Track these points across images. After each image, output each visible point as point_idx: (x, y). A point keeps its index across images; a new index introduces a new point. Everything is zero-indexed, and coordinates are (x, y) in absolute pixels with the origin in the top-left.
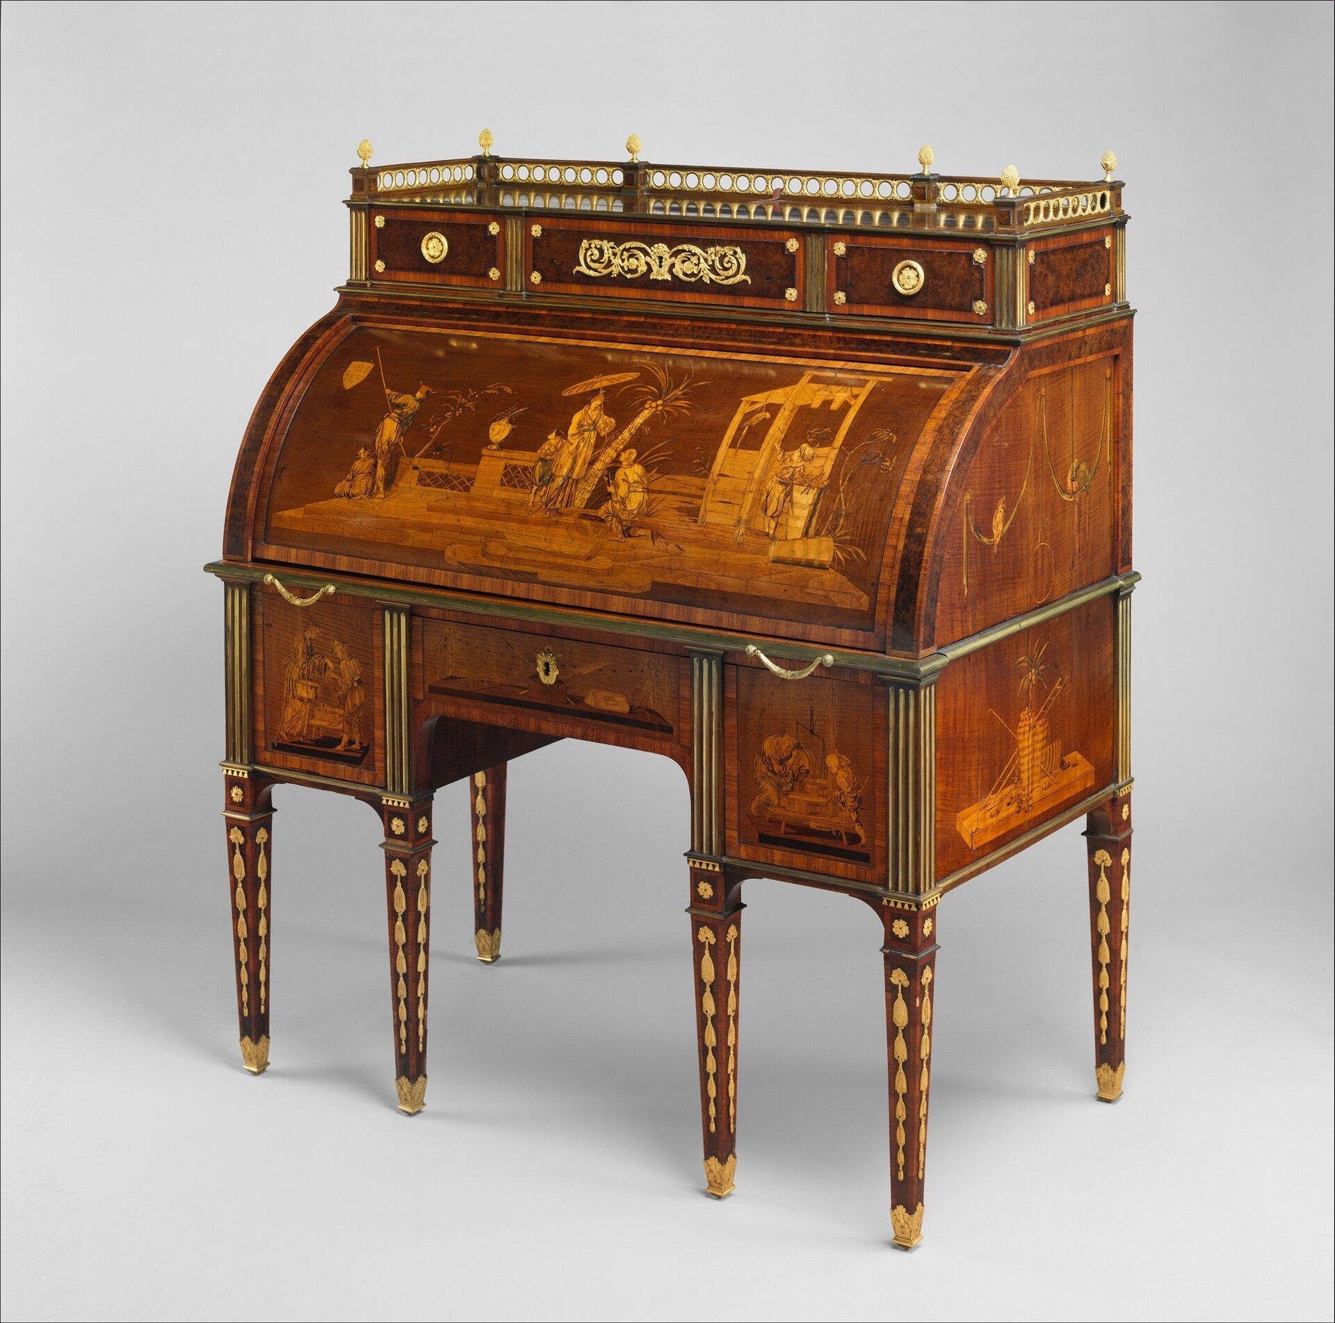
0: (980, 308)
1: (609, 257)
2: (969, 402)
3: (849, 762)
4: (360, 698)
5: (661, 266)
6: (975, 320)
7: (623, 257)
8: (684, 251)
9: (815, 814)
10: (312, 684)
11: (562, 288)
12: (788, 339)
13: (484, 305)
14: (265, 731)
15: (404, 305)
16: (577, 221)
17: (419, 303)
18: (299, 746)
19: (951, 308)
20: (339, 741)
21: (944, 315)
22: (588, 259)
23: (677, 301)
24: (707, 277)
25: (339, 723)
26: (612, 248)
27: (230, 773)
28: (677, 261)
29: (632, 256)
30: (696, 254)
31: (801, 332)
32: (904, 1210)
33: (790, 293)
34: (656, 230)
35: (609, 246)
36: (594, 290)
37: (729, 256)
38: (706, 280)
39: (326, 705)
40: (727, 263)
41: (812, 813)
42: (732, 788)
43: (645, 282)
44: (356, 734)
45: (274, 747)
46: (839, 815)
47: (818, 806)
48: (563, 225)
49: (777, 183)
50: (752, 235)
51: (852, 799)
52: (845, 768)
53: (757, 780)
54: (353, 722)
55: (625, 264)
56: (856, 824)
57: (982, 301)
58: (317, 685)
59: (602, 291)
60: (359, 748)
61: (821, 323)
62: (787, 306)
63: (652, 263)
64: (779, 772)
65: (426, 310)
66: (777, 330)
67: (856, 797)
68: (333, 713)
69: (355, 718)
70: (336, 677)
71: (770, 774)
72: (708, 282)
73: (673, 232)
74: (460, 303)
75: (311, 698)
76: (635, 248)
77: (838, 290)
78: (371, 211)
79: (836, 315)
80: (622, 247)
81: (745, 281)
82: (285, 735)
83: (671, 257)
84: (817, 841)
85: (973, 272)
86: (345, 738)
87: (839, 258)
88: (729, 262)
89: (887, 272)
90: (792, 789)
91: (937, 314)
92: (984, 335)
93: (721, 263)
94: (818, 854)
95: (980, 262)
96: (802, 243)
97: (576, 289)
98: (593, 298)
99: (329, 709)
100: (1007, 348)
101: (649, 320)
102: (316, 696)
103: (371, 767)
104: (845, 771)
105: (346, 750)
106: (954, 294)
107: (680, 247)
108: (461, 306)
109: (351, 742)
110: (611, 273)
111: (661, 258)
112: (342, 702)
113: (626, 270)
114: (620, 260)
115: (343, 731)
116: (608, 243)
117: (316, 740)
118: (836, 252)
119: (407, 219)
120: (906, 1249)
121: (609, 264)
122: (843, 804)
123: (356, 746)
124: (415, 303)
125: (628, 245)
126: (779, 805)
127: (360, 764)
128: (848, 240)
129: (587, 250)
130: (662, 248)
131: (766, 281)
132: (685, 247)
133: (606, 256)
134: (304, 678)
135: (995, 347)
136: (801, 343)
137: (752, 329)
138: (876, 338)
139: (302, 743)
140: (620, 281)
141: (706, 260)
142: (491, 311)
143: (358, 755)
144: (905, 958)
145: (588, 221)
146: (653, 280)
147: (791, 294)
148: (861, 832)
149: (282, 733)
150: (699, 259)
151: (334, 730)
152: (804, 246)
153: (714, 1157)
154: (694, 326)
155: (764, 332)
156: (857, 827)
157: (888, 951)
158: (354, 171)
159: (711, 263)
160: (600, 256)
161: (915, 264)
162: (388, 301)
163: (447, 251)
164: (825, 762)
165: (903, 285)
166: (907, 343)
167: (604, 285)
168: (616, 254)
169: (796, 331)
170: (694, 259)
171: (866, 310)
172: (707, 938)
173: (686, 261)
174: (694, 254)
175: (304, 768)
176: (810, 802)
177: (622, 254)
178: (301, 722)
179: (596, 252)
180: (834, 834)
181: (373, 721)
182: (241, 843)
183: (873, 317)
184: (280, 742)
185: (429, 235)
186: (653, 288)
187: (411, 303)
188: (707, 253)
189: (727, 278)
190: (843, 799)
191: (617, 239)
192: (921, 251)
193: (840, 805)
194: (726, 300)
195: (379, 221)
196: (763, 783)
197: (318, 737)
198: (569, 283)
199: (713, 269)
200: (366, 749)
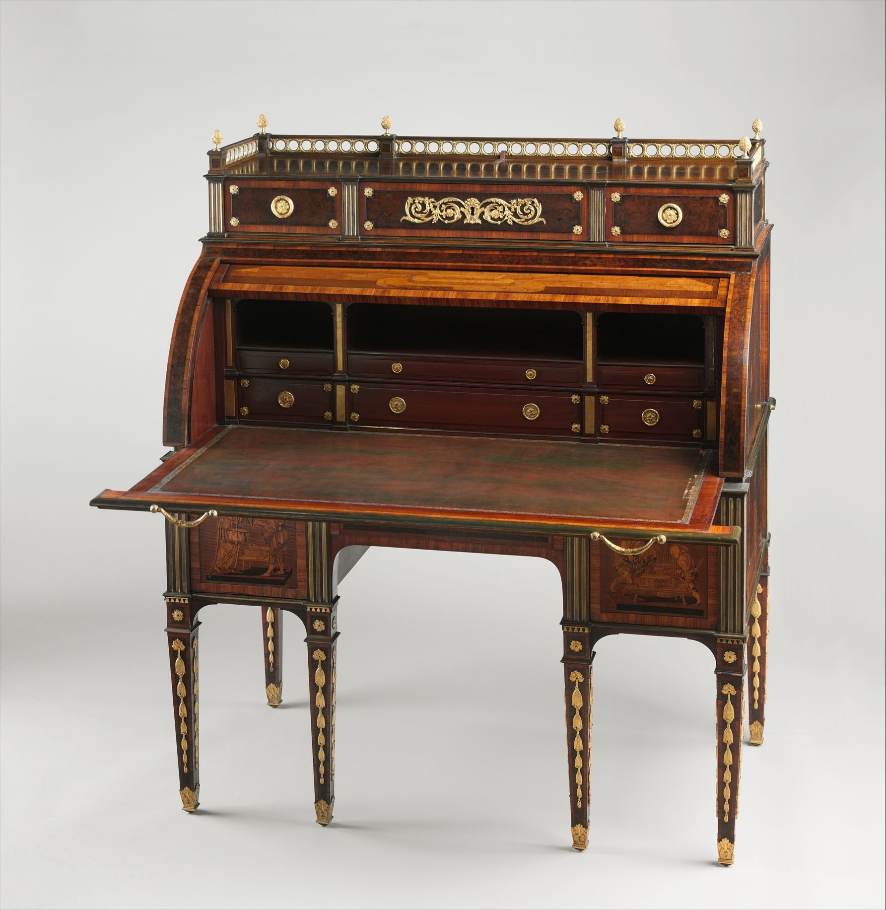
0: (724, 234)
1: (430, 209)
2: (743, 299)
3: (688, 550)
4: (284, 538)
5: (473, 214)
6: (720, 241)
7: (442, 209)
8: (492, 202)
9: (661, 587)
10: (241, 530)
11: (390, 232)
12: (580, 261)
13: (327, 247)
14: (200, 568)
15: (260, 250)
16: (403, 184)
17: (272, 248)
18: (230, 576)
19: (702, 234)
20: (266, 570)
21: (696, 239)
22: (413, 212)
23: (485, 237)
24: (510, 219)
25: (266, 557)
26: (432, 202)
27: (172, 601)
28: (486, 210)
29: (449, 207)
30: (502, 205)
31: (589, 255)
32: (728, 841)
33: (576, 229)
34: (468, 188)
35: (430, 201)
36: (417, 233)
37: (529, 205)
38: (510, 223)
39: (254, 545)
40: (527, 210)
41: (658, 587)
42: (596, 575)
43: (460, 225)
44: (281, 563)
45: (208, 578)
46: (680, 585)
47: (664, 581)
48: (390, 187)
49: (502, 147)
50: (546, 190)
51: (690, 575)
52: (685, 555)
53: (615, 568)
54: (278, 555)
55: (443, 214)
56: (693, 591)
57: (726, 229)
58: (245, 531)
59: (424, 233)
60: (283, 573)
61: (604, 249)
62: (574, 238)
63: (466, 212)
64: (633, 561)
65: (280, 252)
66: (569, 255)
67: (693, 573)
68: (260, 550)
69: (280, 553)
70: (263, 524)
71: (626, 563)
72: (512, 224)
73: (482, 189)
74: (307, 246)
75: (241, 541)
76: (452, 202)
77: (614, 226)
78: (227, 182)
79: (614, 242)
80: (441, 202)
81: (541, 222)
82: (218, 570)
83: (480, 208)
84: (663, 605)
85: (719, 209)
86: (271, 567)
87: (616, 204)
88: (528, 209)
89: (653, 211)
90: (643, 572)
91: (691, 239)
92: (730, 252)
93: (522, 210)
94: (663, 614)
95: (724, 203)
96: (585, 194)
97: (402, 232)
98: (417, 238)
99: (257, 547)
100: (748, 260)
101: (466, 252)
102: (246, 539)
103: (294, 586)
104: (685, 556)
105: (271, 576)
106: (705, 225)
107: (488, 200)
108: (308, 249)
109: (275, 570)
110: (432, 220)
111: (473, 209)
112: (268, 542)
113: (444, 217)
114: (439, 211)
115: (269, 562)
116: (429, 199)
117: (245, 571)
118: (612, 200)
119: (257, 186)
120: (726, 865)
121: (430, 214)
122: (683, 578)
123: (281, 572)
124: (269, 248)
125: (446, 200)
126: (633, 583)
127: (284, 585)
128: (623, 191)
129: (411, 205)
130: (474, 202)
131: (558, 221)
132: (492, 200)
133: (428, 208)
134: (234, 527)
135: (739, 260)
136: (591, 263)
137: (550, 255)
138: (648, 257)
139: (233, 574)
140: (440, 225)
141: (510, 209)
142: (334, 251)
143: (283, 578)
144: (734, 676)
145: (412, 185)
146: (467, 223)
147: (578, 229)
148: (697, 596)
149: (215, 568)
150: (504, 208)
151: (262, 562)
152: (587, 197)
153: (579, 825)
154: (503, 255)
155: (560, 257)
156: (694, 593)
157: (721, 673)
158: (210, 153)
159: (514, 211)
160: (422, 208)
161: (675, 206)
162: (246, 247)
163: (293, 209)
164: (669, 551)
165: (666, 220)
166: (672, 260)
167: (426, 229)
168: (437, 206)
169: (585, 255)
170: (500, 209)
171: (635, 238)
172: (577, 678)
173: (494, 210)
174: (501, 205)
175: (235, 591)
176: (657, 579)
177: (441, 207)
178: (232, 559)
179: (420, 207)
180: (676, 599)
181: (296, 554)
182: (182, 650)
183: (642, 244)
184: (213, 574)
185: (278, 197)
186: (467, 230)
187: (266, 247)
188: (511, 204)
189: (527, 220)
190: (683, 575)
191: (437, 196)
192: (679, 197)
193: (680, 579)
194: (525, 236)
195: (233, 189)
196: (620, 570)
197: (247, 569)
198: (396, 228)
199: (515, 214)
200: (289, 574)
